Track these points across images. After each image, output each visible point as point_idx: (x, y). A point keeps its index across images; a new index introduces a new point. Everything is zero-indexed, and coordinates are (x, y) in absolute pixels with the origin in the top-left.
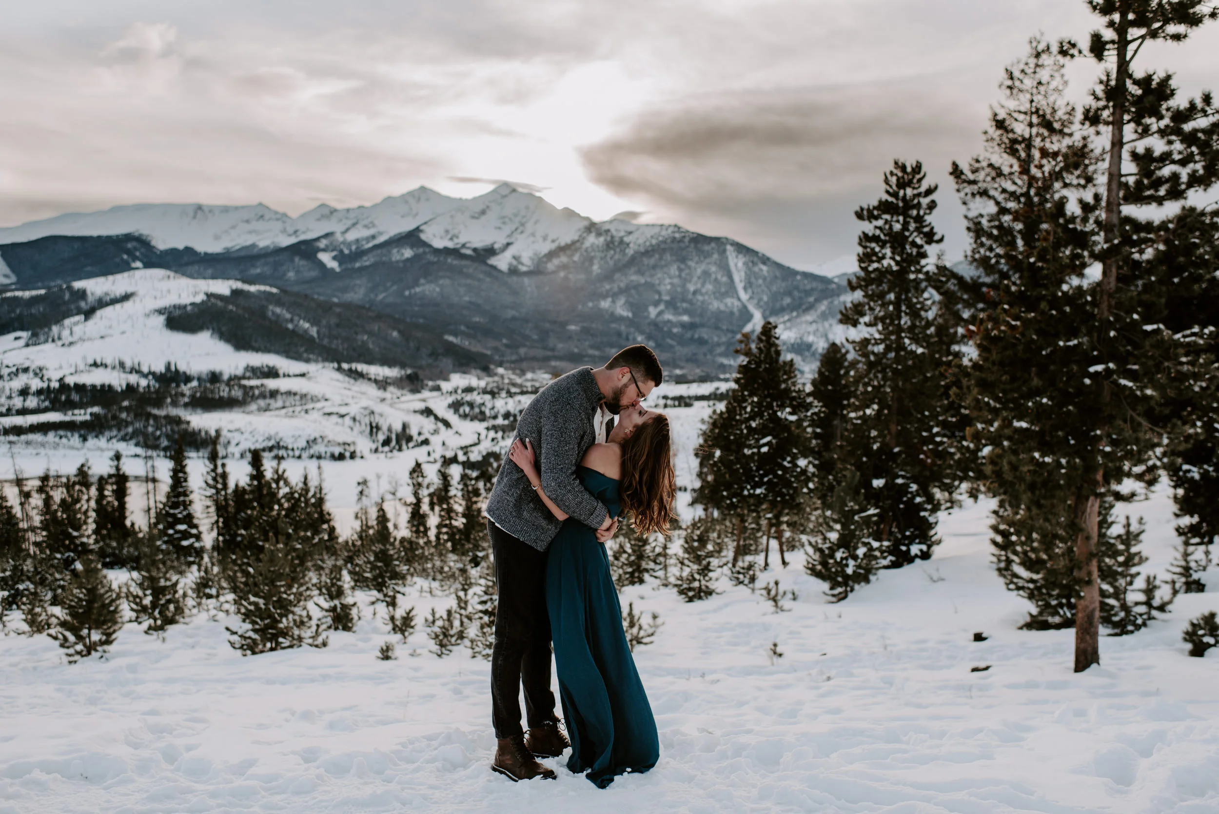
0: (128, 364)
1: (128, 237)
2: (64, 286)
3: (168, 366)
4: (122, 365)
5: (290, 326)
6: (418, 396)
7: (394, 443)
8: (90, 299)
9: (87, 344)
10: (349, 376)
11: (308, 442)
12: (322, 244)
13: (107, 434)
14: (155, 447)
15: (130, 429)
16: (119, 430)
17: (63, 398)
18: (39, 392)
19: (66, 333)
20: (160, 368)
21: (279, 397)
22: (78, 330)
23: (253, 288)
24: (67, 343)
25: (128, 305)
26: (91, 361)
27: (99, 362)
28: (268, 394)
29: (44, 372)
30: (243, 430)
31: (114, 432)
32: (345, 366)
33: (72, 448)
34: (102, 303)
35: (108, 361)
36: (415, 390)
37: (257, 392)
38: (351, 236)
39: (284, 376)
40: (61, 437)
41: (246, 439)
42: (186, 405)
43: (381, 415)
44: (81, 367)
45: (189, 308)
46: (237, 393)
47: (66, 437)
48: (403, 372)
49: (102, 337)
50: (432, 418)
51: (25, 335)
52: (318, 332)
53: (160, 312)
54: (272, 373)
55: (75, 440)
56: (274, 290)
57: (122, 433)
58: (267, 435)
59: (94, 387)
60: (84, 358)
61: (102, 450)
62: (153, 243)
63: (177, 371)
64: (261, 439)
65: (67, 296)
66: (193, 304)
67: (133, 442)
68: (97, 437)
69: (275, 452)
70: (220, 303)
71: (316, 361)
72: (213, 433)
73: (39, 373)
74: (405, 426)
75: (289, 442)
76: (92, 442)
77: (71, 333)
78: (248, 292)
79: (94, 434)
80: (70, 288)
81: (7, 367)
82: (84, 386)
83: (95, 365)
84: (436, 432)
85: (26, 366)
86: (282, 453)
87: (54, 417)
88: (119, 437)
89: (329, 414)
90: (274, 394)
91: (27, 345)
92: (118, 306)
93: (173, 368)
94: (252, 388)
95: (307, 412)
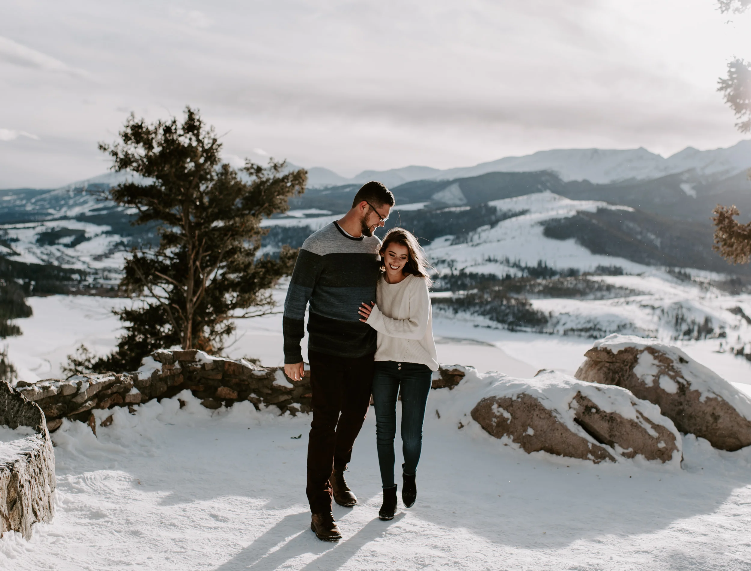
0: (512, 260)
1: (544, 173)
2: (483, 205)
3: (540, 263)
4: (507, 261)
5: (639, 237)
6: (737, 298)
7: (695, 334)
8: (499, 213)
9: (487, 246)
10: (678, 278)
11: (618, 327)
12: (686, 176)
13: (472, 309)
14: (502, 321)
15: (488, 307)
16: (481, 307)
17: (459, 283)
18: (445, 277)
19: (476, 237)
20: (533, 264)
21: (613, 291)
22: (484, 235)
23: (613, 208)
24: (475, 243)
25: (521, 218)
26: (486, 257)
27: (492, 258)
28: (605, 288)
29: (455, 263)
30: (571, 314)
31: (477, 308)
32: (677, 270)
33: (447, 318)
34: (506, 216)
35: (499, 258)
36: (735, 292)
37: (596, 286)
38: (709, 171)
39: (627, 274)
40: (441, 309)
41: (572, 321)
42: (540, 292)
43: (689, 309)
44: (480, 260)
45: (563, 221)
46: (581, 286)
47: (444, 309)
48: (729, 278)
49: (499, 241)
50: (739, 317)
51: (451, 237)
52: (661, 243)
53: (542, 223)
54: (617, 272)
55: (450, 312)
56: (630, 209)
57: (482, 309)
58: (588, 319)
59: (483, 275)
60: (483, 255)
61: (465, 320)
62: (561, 177)
63: (546, 267)
64: (582, 321)
65: (484, 211)
66: (566, 219)
67: (488, 317)
68: (465, 311)
69: (591, 332)
70: (586, 218)
71: (655, 265)
72: (547, 314)
73: (451, 264)
74: (708, 320)
75: (604, 326)
76: (461, 315)
77: (479, 237)
78: (611, 211)
79: (462, 309)
80: (486, 206)
81: (433, 259)
82: (477, 274)
83: (490, 260)
84: (736, 328)
85: (444, 259)
86: (595, 333)
87: (447, 295)
88: (480, 312)
89: (645, 306)
90: (609, 288)
91: (452, 244)
92: (514, 219)
93: (543, 265)
94: (594, 282)
95: (628, 303)
